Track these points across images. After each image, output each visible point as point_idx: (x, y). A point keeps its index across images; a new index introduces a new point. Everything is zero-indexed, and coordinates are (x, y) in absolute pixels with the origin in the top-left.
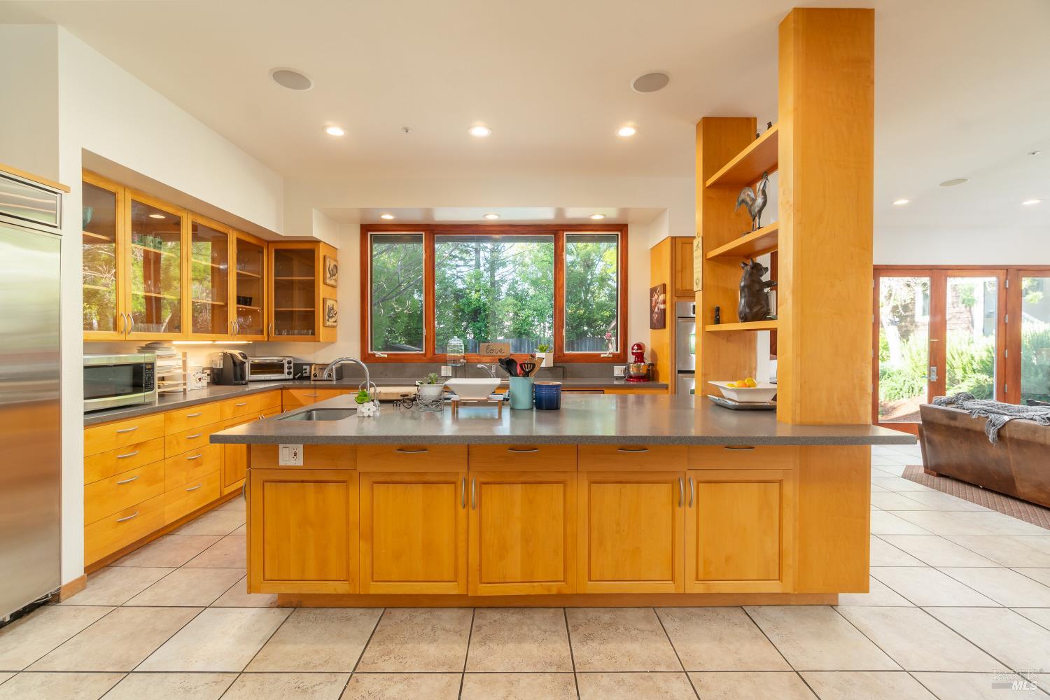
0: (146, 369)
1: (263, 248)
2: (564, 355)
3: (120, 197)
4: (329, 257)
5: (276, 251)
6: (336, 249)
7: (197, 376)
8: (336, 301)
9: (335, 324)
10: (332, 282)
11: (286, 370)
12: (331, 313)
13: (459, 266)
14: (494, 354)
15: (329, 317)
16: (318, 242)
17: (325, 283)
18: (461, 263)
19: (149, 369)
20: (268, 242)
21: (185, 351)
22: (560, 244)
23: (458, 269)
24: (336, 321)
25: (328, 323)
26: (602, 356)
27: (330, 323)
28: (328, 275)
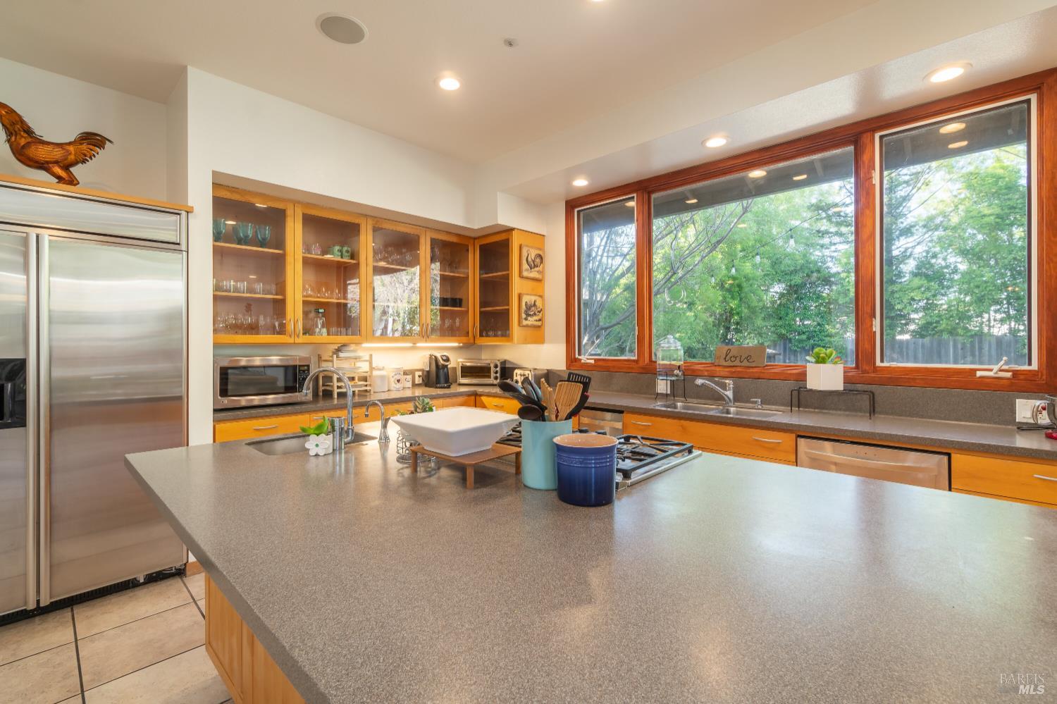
0: (299, 371)
1: (468, 246)
2: (876, 369)
3: (289, 212)
4: (527, 246)
5: (481, 247)
6: (544, 236)
7: (396, 377)
8: (541, 296)
9: (539, 323)
10: (534, 274)
11: (493, 375)
12: (530, 310)
13: (835, 244)
14: (738, 363)
15: (528, 315)
16: (511, 230)
17: (521, 276)
18: (836, 239)
19: (304, 371)
20: (475, 239)
21: (371, 353)
22: (866, 157)
23: (833, 248)
24: (540, 320)
25: (525, 323)
26: (979, 374)
27: (531, 321)
28: (525, 266)
